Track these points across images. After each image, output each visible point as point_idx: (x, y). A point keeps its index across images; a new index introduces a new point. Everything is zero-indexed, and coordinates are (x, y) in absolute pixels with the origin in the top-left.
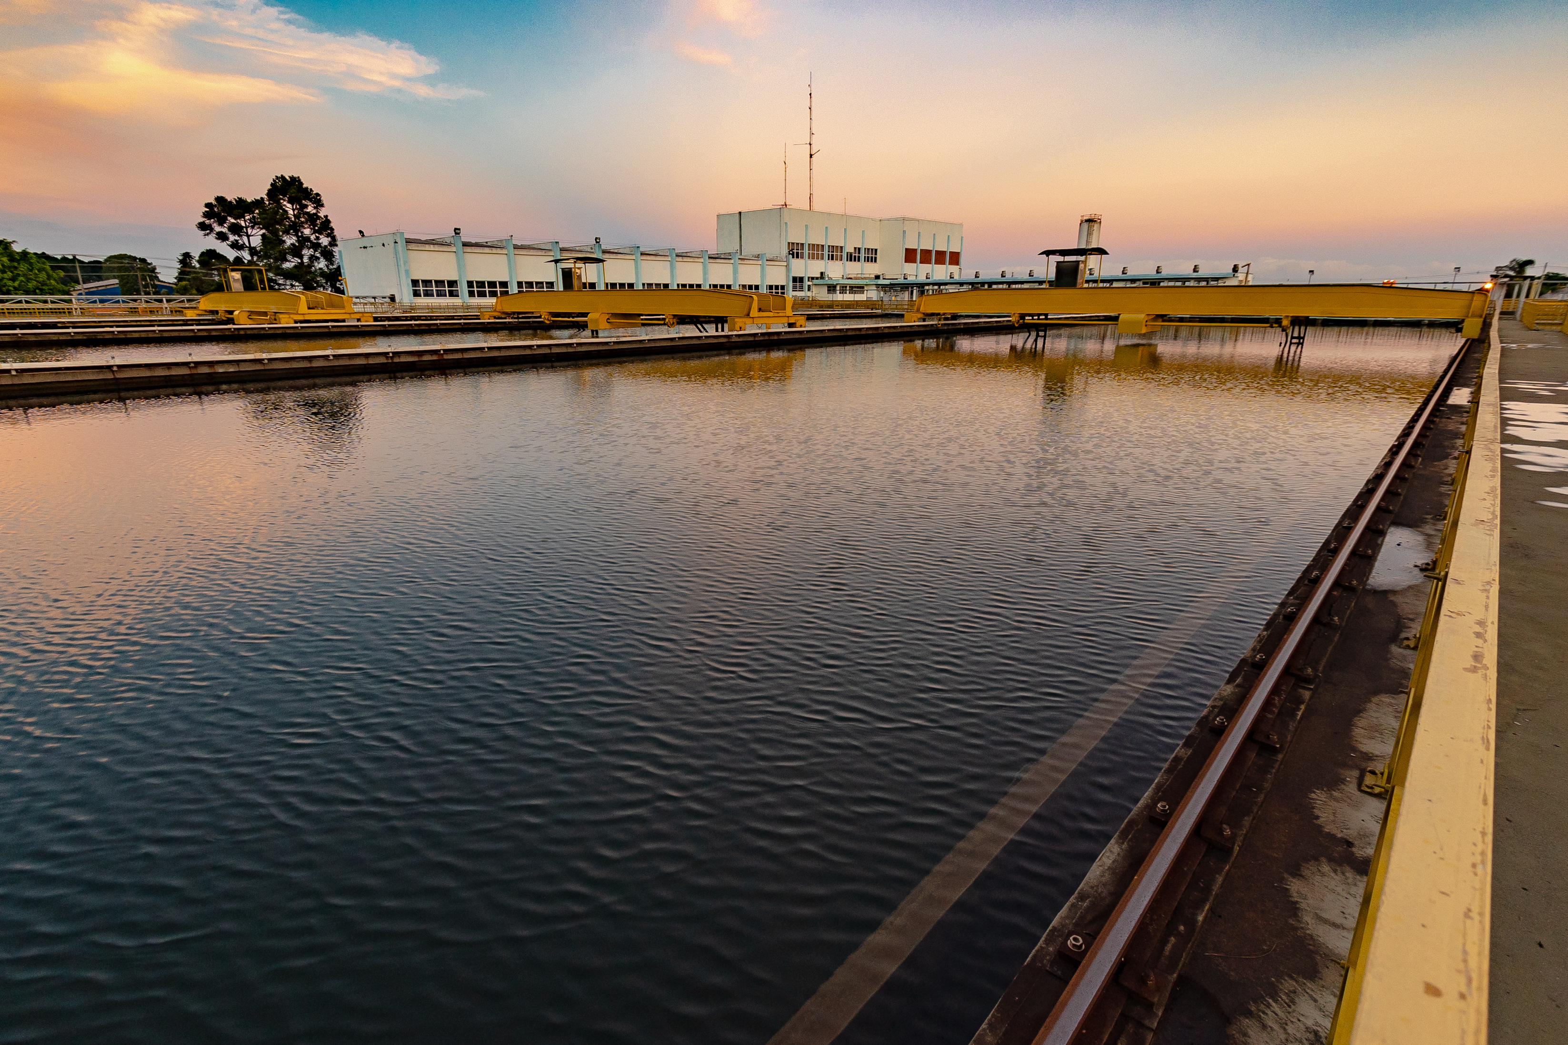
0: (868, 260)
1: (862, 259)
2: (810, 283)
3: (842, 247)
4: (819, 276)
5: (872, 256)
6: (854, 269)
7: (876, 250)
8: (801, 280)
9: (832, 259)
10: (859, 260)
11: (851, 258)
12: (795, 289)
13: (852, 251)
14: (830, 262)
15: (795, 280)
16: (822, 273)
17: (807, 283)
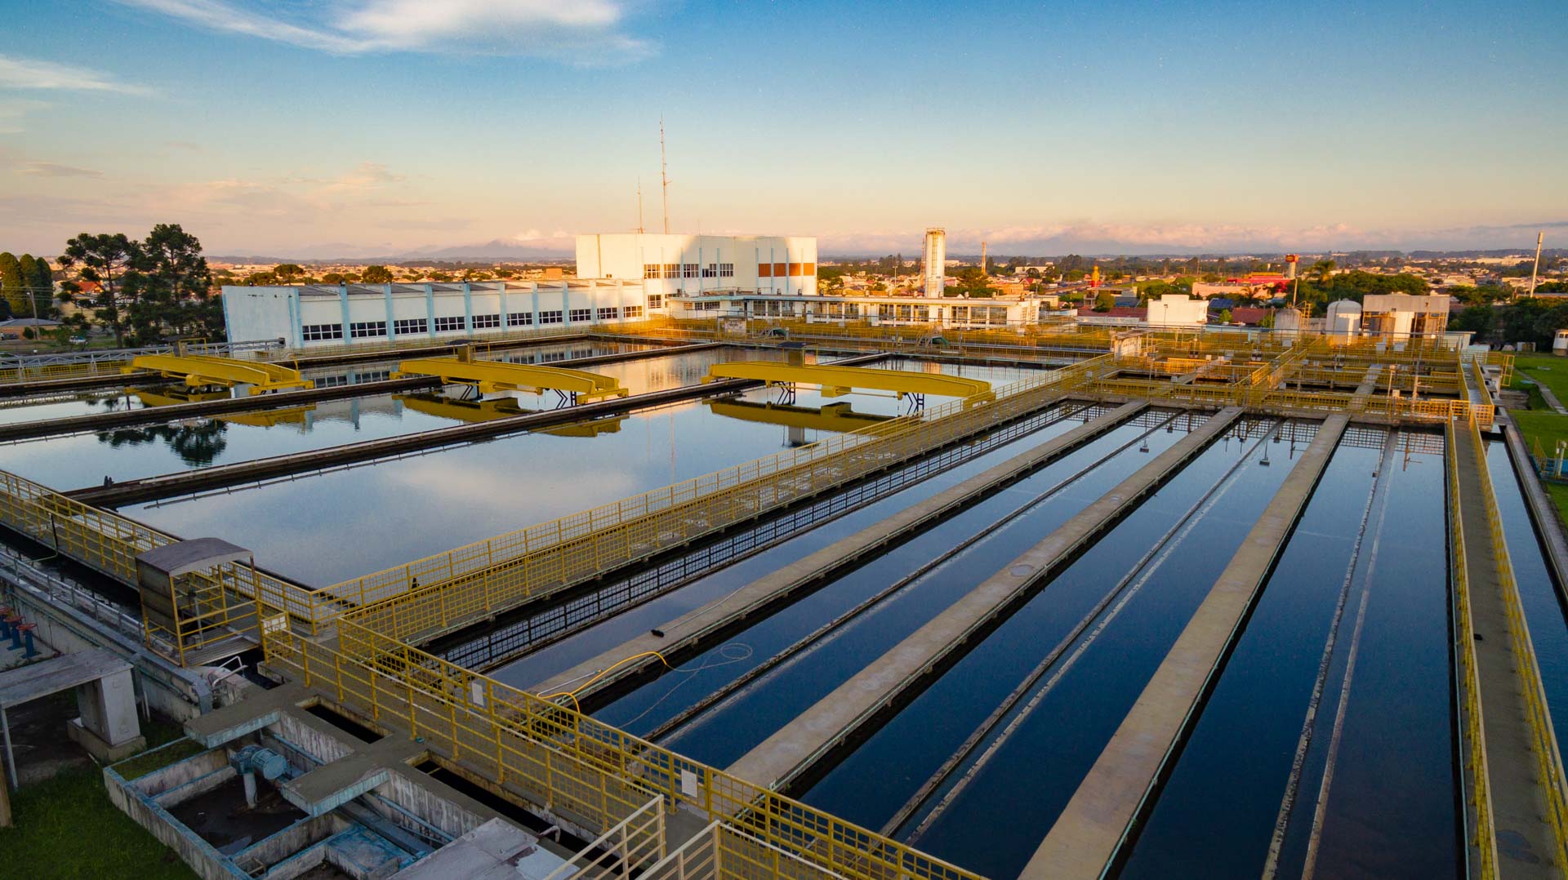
0: (723, 274)
1: (718, 273)
2: (667, 300)
3: (697, 265)
4: (676, 292)
5: (727, 271)
6: (710, 284)
7: (732, 265)
8: (659, 298)
9: (689, 276)
10: (715, 275)
11: (707, 274)
12: (652, 306)
13: (708, 267)
14: (687, 279)
15: (652, 298)
16: (679, 291)
17: (663, 300)
